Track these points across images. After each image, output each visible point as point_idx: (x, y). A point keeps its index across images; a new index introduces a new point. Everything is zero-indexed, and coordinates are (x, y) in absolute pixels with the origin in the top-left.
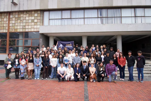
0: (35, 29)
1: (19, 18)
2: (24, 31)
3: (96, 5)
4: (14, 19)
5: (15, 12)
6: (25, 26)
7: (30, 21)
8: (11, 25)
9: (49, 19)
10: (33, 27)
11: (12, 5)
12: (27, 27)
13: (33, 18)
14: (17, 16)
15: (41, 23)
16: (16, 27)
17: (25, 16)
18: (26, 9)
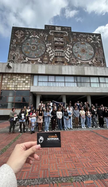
0: (26, 88)
1: (11, 79)
2: (16, 89)
3: (74, 74)
4: (6, 79)
5: (9, 73)
6: (17, 85)
7: (22, 82)
8: (3, 84)
9: (38, 81)
10: (24, 86)
11: (6, 68)
12: (18, 86)
13: (24, 79)
14: (9, 77)
15: (32, 84)
16: (8, 86)
17: (17, 77)
18: (19, 72)
